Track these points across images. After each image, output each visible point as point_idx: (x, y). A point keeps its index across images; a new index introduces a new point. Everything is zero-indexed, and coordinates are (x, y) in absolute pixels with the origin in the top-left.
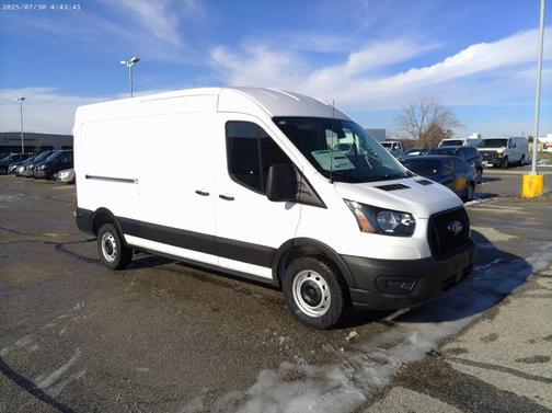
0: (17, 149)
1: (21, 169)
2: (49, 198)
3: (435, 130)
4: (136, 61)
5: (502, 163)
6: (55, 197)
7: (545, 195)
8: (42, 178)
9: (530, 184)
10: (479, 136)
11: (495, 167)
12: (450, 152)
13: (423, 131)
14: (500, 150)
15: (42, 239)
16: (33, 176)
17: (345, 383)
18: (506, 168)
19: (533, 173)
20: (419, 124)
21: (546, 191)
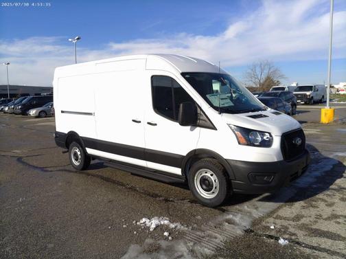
0: (6, 96)
1: (7, 109)
2: (21, 127)
3: (269, 81)
4: (78, 39)
5: (310, 101)
6: (25, 126)
7: (335, 121)
8: (19, 114)
9: (326, 114)
10: (297, 84)
11: (306, 104)
12: (275, 95)
13: (261, 81)
14: (308, 93)
15: (9, 154)
16: (13, 113)
17: (185, 254)
18: (312, 104)
19: (327, 107)
20: (259, 77)
21: (335, 119)
